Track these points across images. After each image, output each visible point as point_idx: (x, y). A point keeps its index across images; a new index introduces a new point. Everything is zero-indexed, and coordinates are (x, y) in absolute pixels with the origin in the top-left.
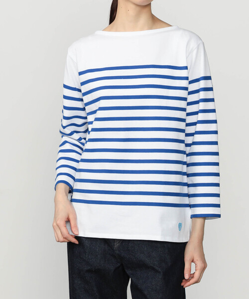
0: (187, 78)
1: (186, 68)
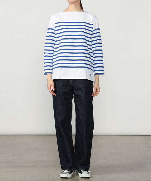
0: (92, 28)
1: (92, 25)
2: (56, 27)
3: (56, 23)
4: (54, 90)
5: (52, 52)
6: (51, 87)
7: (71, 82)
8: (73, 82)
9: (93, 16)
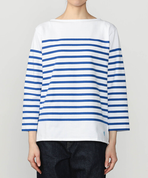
1: (108, 42)
2: (43, 48)
3: (43, 42)
4: (39, 165)
5: (38, 92)
6: (35, 158)
7: (68, 147)
8: (72, 146)
9: (108, 26)
